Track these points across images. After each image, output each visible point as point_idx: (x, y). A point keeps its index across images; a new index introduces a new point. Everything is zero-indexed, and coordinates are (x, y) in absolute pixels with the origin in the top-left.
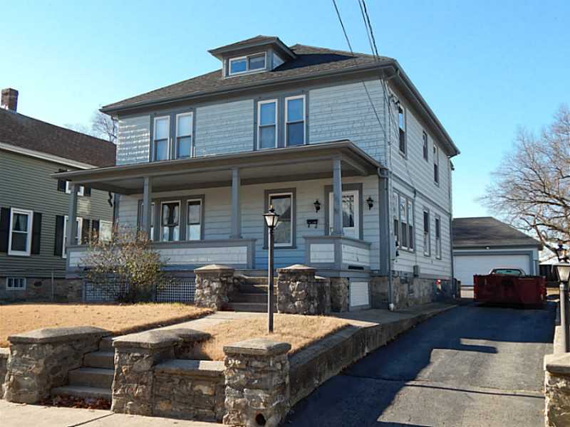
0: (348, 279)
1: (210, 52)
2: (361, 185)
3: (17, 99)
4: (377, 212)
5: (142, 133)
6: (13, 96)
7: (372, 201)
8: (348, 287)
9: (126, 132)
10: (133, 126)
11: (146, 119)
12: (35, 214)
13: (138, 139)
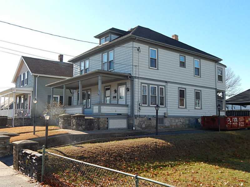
0: (107, 118)
1: (94, 37)
2: (126, 83)
3: (63, 58)
4: (130, 93)
5: (78, 68)
6: (61, 57)
7: (129, 89)
8: (107, 121)
12: (60, 97)
13: (77, 70)
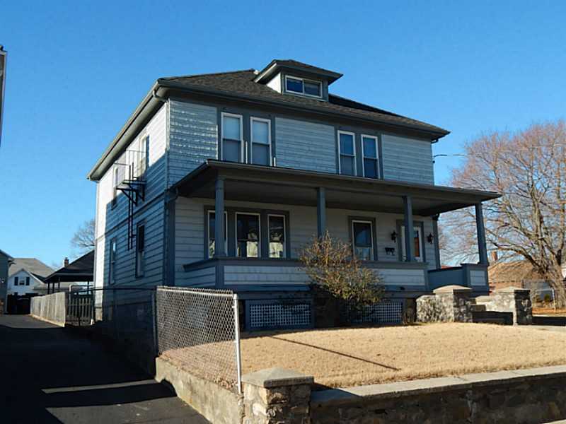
2: (422, 223)
4: (433, 246)
5: (207, 125)
7: (432, 237)
9: (180, 118)
10: (193, 114)
11: (211, 111)
13: (200, 131)
